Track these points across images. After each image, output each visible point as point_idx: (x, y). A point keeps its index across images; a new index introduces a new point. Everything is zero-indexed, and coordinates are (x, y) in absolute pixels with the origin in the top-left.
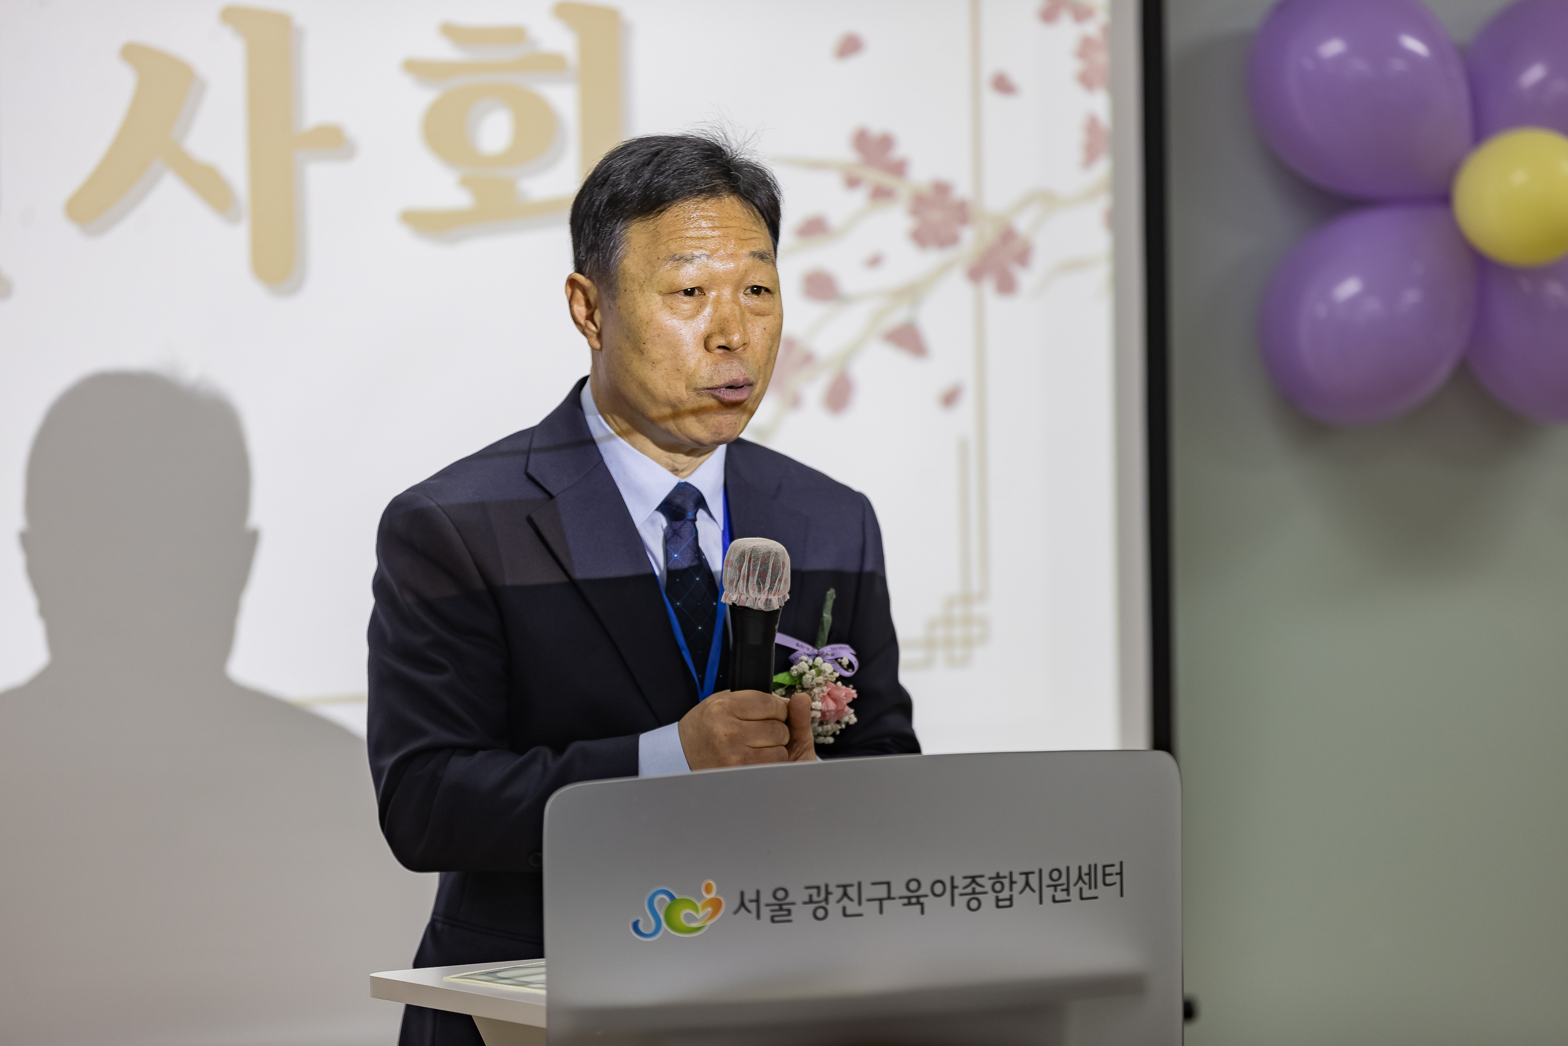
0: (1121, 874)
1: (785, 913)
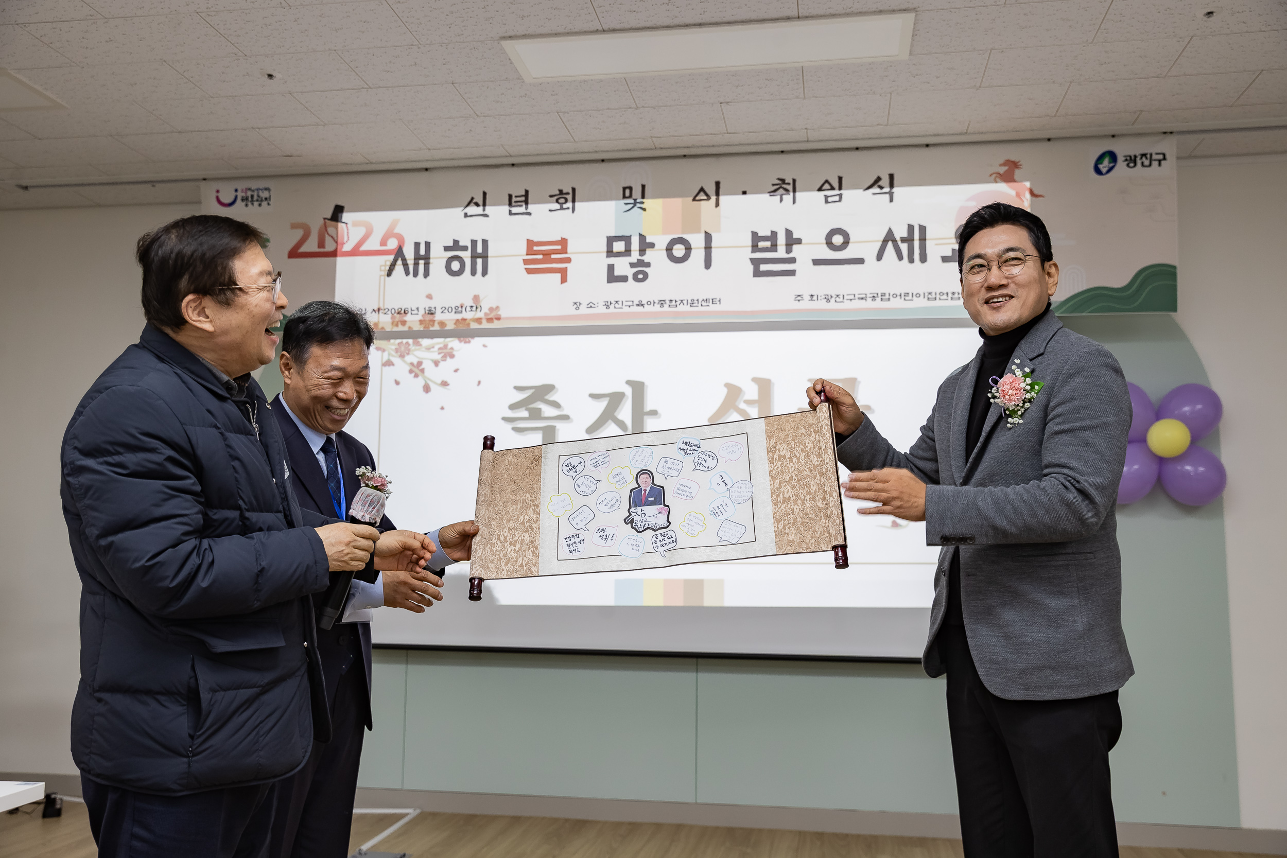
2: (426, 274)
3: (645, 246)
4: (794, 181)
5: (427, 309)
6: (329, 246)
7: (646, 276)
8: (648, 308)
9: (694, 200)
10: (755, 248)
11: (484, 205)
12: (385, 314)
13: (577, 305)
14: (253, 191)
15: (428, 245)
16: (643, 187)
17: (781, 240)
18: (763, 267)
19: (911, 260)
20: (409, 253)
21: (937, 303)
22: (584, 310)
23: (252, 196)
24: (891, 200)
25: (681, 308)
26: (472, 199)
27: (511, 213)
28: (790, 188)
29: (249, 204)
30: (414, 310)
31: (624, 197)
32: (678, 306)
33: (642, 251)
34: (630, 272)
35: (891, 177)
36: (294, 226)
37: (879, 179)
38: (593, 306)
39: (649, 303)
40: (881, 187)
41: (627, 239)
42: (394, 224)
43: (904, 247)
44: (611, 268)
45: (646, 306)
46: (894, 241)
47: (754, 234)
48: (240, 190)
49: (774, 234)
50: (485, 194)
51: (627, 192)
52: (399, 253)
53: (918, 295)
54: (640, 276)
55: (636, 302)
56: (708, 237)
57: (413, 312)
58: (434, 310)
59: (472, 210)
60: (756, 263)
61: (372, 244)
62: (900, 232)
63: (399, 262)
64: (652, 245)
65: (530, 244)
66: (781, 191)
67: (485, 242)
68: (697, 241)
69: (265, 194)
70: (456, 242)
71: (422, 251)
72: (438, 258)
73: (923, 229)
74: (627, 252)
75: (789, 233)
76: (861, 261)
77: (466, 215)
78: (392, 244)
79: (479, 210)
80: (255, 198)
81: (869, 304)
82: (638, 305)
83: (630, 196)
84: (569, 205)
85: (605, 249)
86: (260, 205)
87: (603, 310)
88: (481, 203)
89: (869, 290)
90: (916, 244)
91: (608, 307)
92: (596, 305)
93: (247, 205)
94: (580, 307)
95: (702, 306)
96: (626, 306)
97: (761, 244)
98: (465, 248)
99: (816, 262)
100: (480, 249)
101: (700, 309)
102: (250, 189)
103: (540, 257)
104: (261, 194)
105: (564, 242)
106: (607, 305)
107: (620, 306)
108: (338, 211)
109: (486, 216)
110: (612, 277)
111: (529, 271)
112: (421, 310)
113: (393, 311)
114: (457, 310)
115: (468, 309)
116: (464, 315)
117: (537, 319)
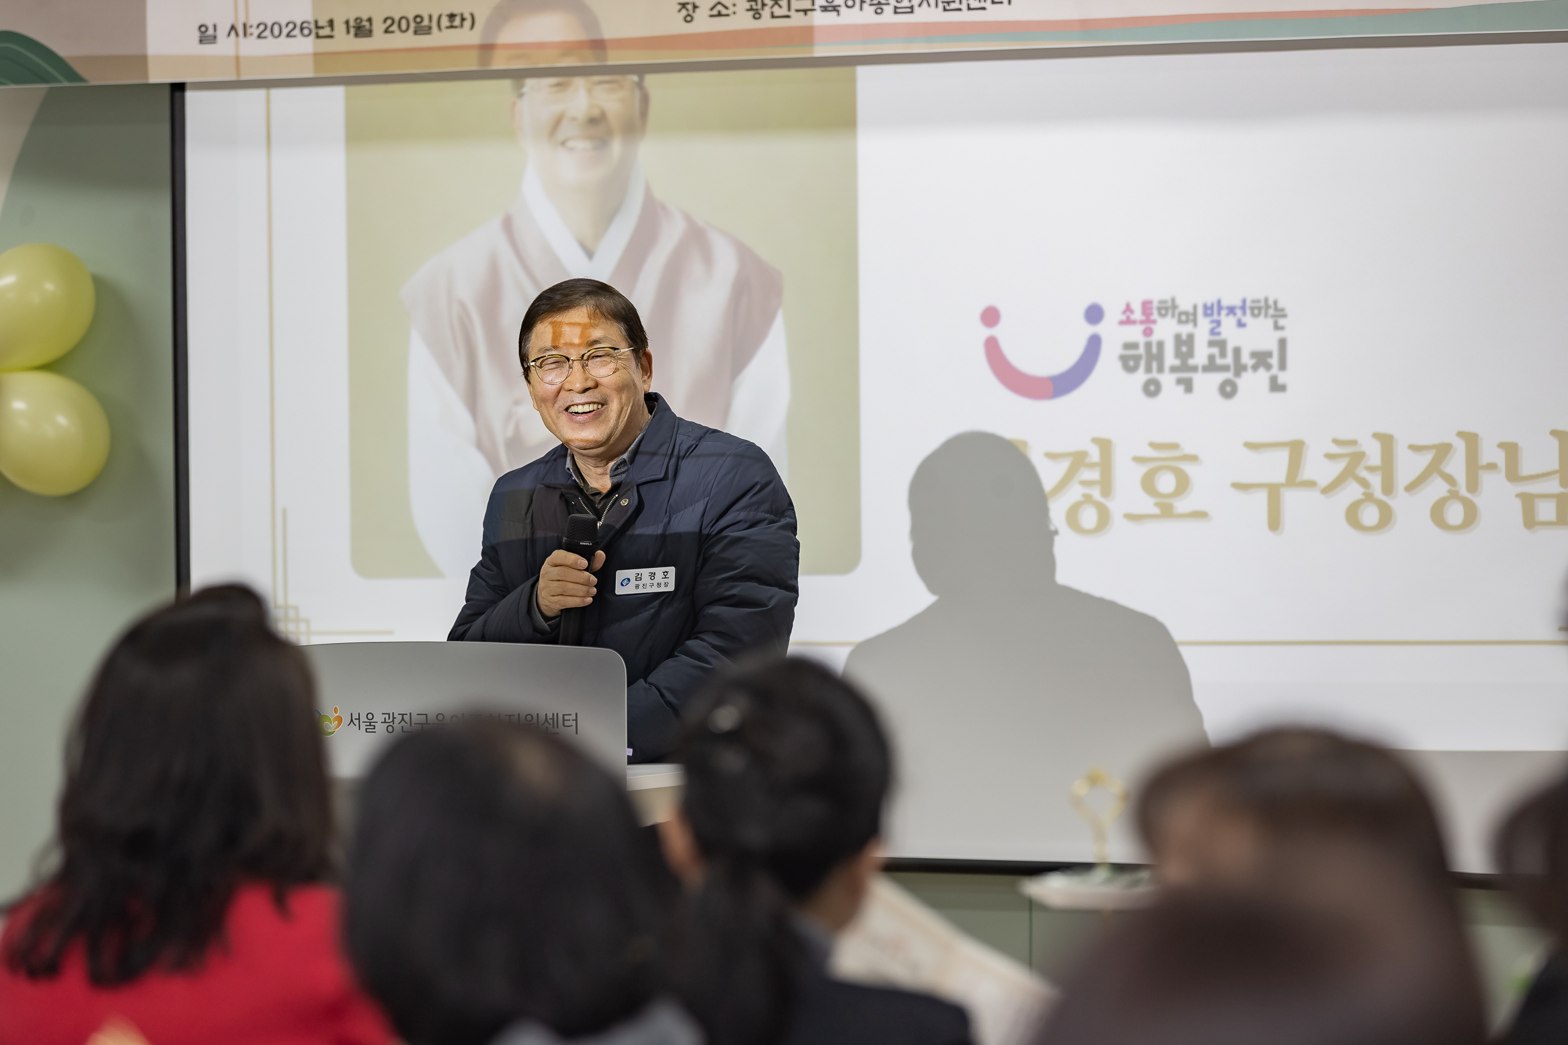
0: (576, 720)
1: (373, 727)
5: (352, 23)
12: (259, 37)
22: (703, 23)
30: (322, 28)
32: (916, 8)
38: (724, 11)
45: (843, 9)
57: (322, 32)
58: (366, 24)
82: (825, 9)
87: (741, 20)
92: (732, 9)
94: (695, 15)
95: (969, 8)
96: (797, 11)
107: (784, 11)
112: (340, 27)
113: (267, 30)
114: (421, 27)
115: (445, 22)
116: (439, 38)
117: (598, 45)
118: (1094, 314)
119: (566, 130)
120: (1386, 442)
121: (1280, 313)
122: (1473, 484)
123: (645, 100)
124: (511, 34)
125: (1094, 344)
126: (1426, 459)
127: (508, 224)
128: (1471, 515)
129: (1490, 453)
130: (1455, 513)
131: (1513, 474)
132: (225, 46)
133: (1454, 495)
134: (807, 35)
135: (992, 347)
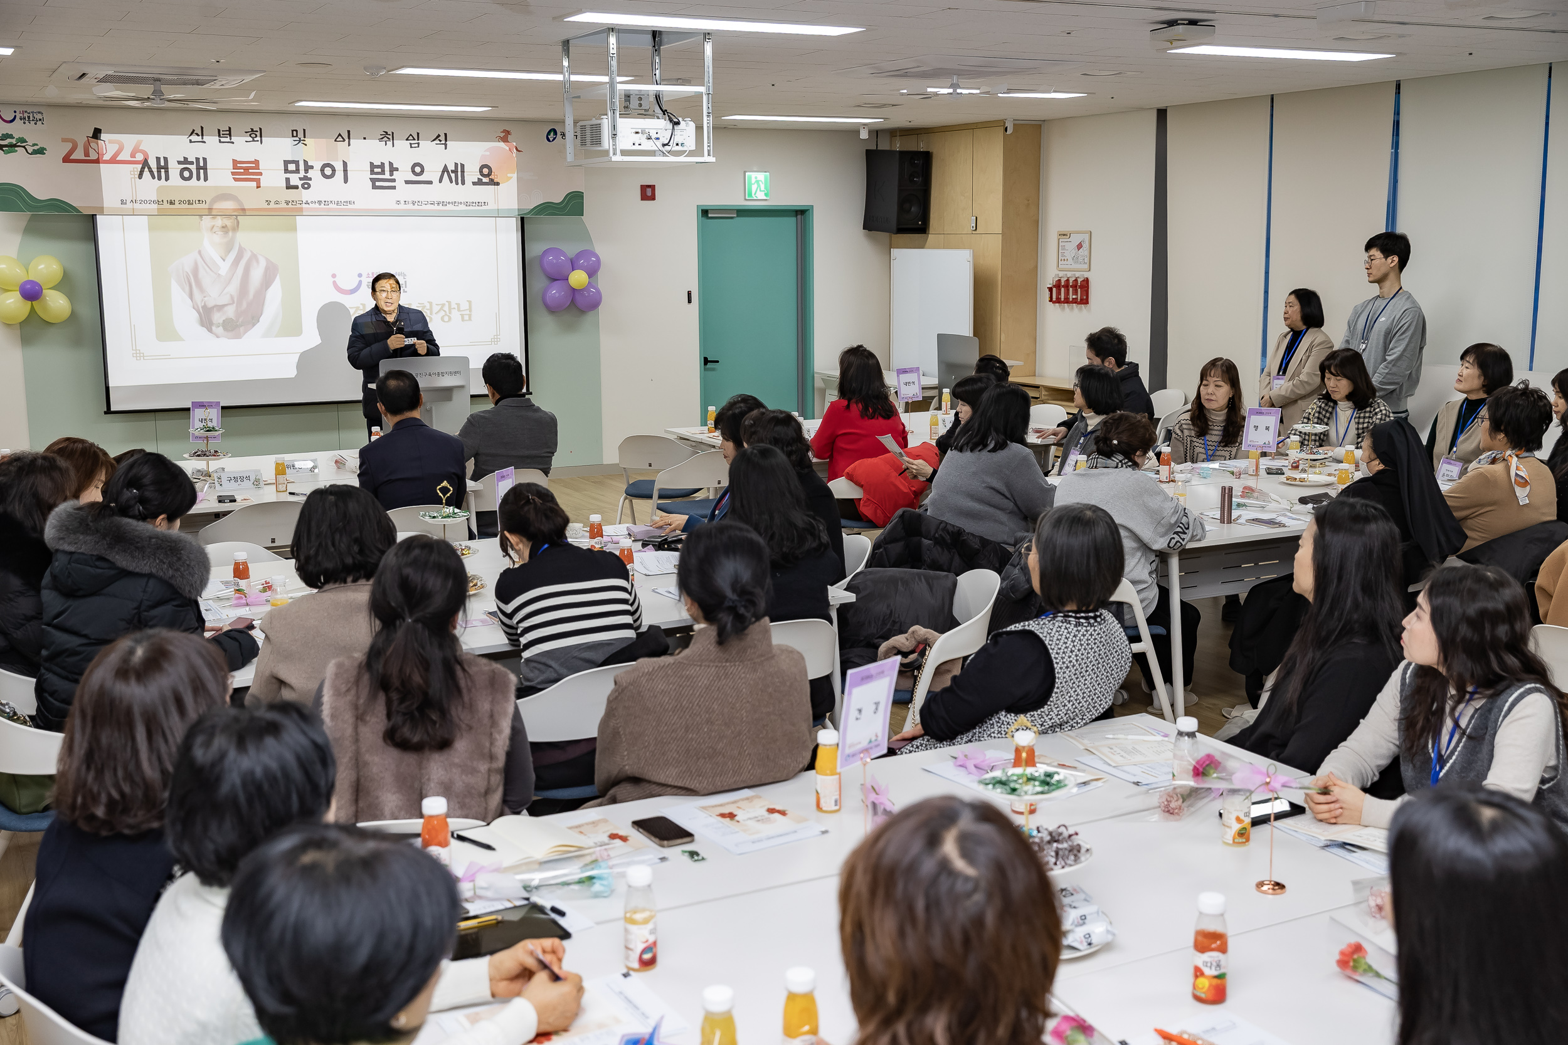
2: (167, 179)
3: (308, 168)
4: (393, 133)
5: (169, 201)
6: (93, 156)
7: (309, 186)
8: (312, 206)
9: (335, 141)
10: (372, 172)
11: (202, 135)
12: (140, 203)
13: (268, 202)
14: (29, 113)
15: (166, 159)
16: (304, 130)
17: (387, 168)
18: (378, 184)
19: (457, 184)
20: (153, 164)
21: (471, 208)
22: (272, 205)
23: (29, 117)
24: (446, 148)
25: (331, 206)
26: (194, 130)
27: (220, 142)
28: (390, 137)
29: (27, 122)
30: (160, 202)
31: (293, 136)
32: (329, 204)
33: (306, 171)
34: (299, 183)
35: (446, 134)
36: (64, 140)
37: (439, 136)
38: (278, 202)
39: (312, 202)
40: (440, 141)
41: (297, 163)
42: (139, 143)
43: (453, 175)
44: (288, 180)
45: (310, 204)
46: (448, 172)
47: (371, 164)
48: (18, 112)
49: (383, 164)
50: (202, 128)
51: (294, 133)
52: (145, 163)
53: (461, 203)
54: (306, 186)
55: (304, 202)
56: (345, 164)
58: (173, 201)
59: (194, 138)
60: (373, 181)
61: (125, 156)
62: (451, 167)
63: (146, 169)
64: (312, 167)
65: (235, 162)
66: (385, 139)
67: (205, 160)
68: (339, 167)
69: (39, 116)
70: (185, 159)
71: (162, 163)
72: (174, 169)
73: (463, 166)
74: (297, 171)
75: (391, 164)
76: (430, 183)
77: (191, 141)
78: (140, 157)
79: (199, 139)
80: (31, 119)
81: (436, 207)
82: (306, 203)
83: (297, 136)
84: (258, 138)
85: (283, 168)
86: (36, 124)
87: (284, 205)
88: (200, 134)
89: (436, 200)
90: (459, 174)
91: (288, 204)
92: (280, 202)
93: (24, 123)
94: (270, 203)
95: (343, 205)
96: (298, 203)
97: (376, 170)
98: (192, 163)
99: (407, 182)
100: (202, 164)
101: (342, 207)
102: (26, 112)
103: (242, 171)
104: (35, 115)
105: (257, 162)
106: (287, 203)
107: (295, 203)
108: (97, 134)
109: (205, 142)
110: (289, 187)
111: (236, 180)
112: (165, 202)
113: (145, 202)
114: (190, 203)
115: (197, 202)
116: (194, 206)
117: (244, 210)
118: (360, 275)
119: (214, 230)
120: (431, 303)
121: (405, 275)
122: (450, 313)
123: (238, 222)
124: (217, 206)
125: (360, 282)
126: (440, 307)
127: (200, 252)
128: (450, 319)
129: (454, 305)
130: (446, 319)
131: (459, 310)
132: (129, 205)
133: (446, 315)
134: (301, 209)
135: (335, 283)
